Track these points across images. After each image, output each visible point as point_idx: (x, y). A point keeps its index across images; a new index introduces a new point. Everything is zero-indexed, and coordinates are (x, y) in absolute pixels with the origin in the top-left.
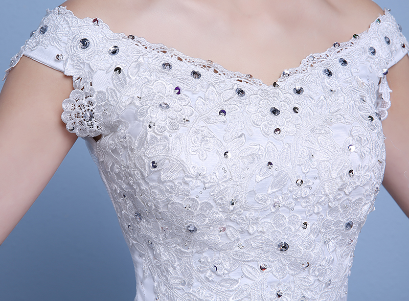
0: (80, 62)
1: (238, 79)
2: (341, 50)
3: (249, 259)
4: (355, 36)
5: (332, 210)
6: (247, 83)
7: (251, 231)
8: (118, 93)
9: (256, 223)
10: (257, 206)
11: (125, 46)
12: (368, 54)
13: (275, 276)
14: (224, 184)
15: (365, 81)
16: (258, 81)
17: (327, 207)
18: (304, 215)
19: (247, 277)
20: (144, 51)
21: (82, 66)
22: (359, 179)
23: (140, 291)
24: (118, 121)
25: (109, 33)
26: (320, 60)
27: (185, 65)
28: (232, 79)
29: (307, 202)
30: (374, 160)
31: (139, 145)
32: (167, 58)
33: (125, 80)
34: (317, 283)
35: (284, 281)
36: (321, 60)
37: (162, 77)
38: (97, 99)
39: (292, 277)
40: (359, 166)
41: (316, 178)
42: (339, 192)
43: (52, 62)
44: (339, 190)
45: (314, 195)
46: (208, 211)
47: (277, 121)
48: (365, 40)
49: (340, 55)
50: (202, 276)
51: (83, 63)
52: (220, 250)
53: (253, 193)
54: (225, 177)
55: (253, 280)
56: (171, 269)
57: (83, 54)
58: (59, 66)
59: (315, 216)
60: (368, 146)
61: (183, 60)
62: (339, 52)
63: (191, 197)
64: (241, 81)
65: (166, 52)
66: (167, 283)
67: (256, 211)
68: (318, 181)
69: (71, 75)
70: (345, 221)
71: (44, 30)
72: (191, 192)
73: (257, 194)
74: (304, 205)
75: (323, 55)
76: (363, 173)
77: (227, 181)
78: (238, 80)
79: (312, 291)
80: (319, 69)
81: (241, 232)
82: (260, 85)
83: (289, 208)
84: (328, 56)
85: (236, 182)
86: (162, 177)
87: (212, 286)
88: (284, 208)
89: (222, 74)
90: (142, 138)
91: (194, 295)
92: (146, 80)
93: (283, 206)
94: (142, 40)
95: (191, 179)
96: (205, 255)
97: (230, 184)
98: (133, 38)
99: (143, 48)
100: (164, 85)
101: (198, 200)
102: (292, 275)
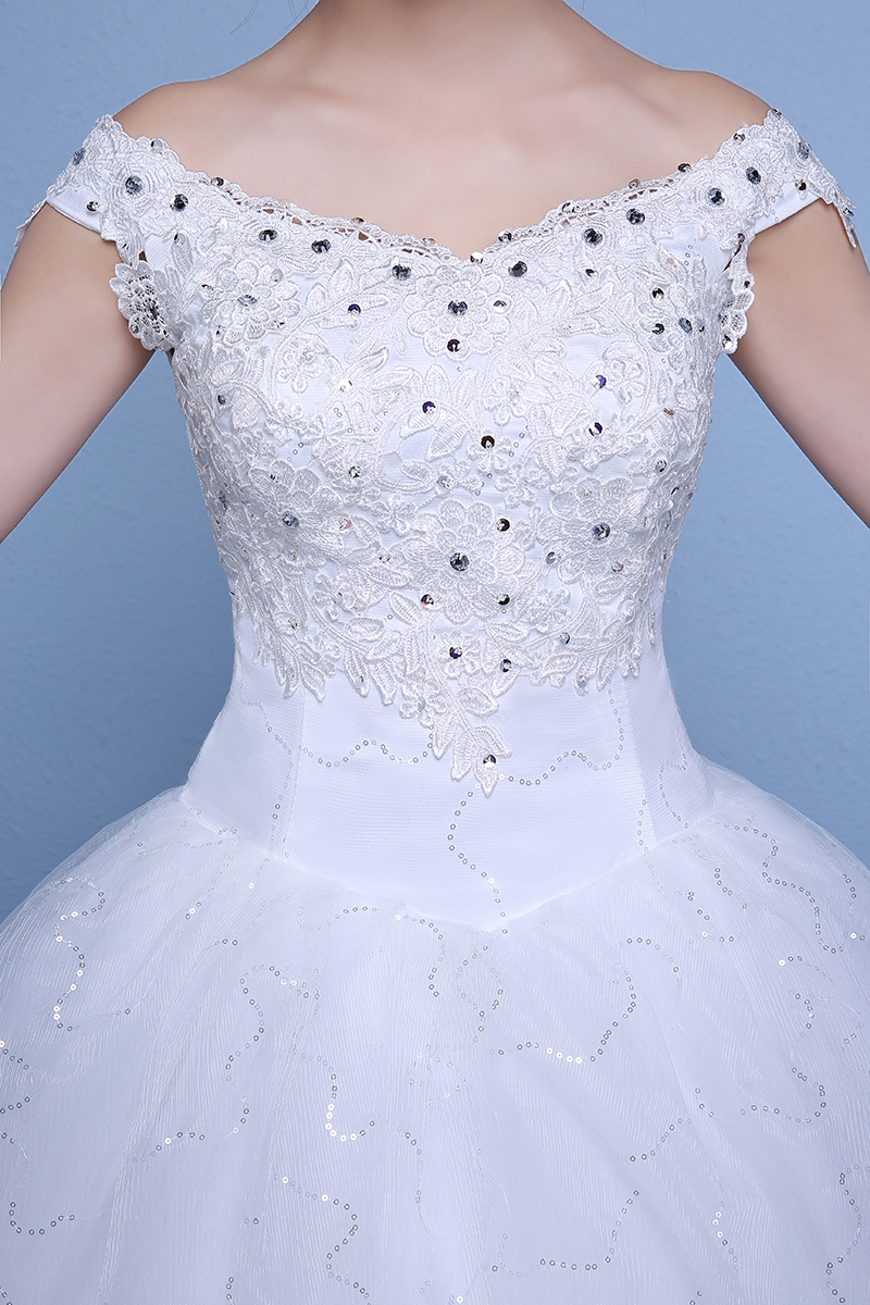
0: (124, 219)
1: (405, 247)
2: (641, 193)
3: (399, 584)
4: (681, 168)
5: (560, 498)
6: (421, 254)
7: (399, 529)
8: (181, 276)
9: (410, 517)
10: (408, 484)
11: (202, 197)
12: (705, 202)
13: (448, 618)
14: (335, 437)
15: (679, 256)
16: (444, 251)
17: (548, 492)
18: (502, 505)
19: (399, 618)
20: (235, 208)
21: (128, 224)
22: (614, 443)
23: (239, 652)
24: (182, 324)
25: (177, 170)
26: (587, 212)
27: (306, 232)
28: (393, 248)
29: (506, 480)
30: (655, 407)
31: (203, 365)
32: (270, 222)
33: (190, 256)
34: (535, 637)
35: (466, 630)
36: (590, 212)
37: (253, 254)
38: (155, 282)
39: (481, 623)
40: (615, 416)
41: (522, 436)
42: (571, 465)
43: (81, 215)
44: (570, 459)
45: (520, 467)
46: (311, 487)
47: (457, 327)
48: (701, 178)
49: (633, 204)
50: (321, 611)
51: (128, 220)
52: (347, 564)
53: (393, 457)
54: (340, 424)
55: (407, 623)
56: (276, 600)
57: (129, 202)
58: (94, 222)
59: (523, 509)
60: (642, 380)
61: (304, 222)
62: (635, 196)
63: (279, 460)
64: (410, 251)
65: (273, 211)
66: (272, 627)
67: (407, 492)
68: (526, 441)
69: (113, 239)
70: (593, 522)
71: (79, 157)
72: (279, 450)
73: (405, 460)
74: (500, 485)
75: (599, 203)
76: (624, 430)
77: (342, 432)
78: (405, 250)
79: (525, 651)
80: (577, 232)
81: (383, 531)
82: (447, 258)
83: (470, 490)
84: (607, 205)
85: (361, 435)
86: (236, 423)
87: (339, 631)
88: (460, 490)
89: (375, 241)
90: (205, 352)
91: (309, 647)
92: (225, 259)
93: (459, 485)
94: (234, 188)
95: (276, 427)
96: (321, 572)
97: (348, 438)
98: (221, 182)
99: (235, 202)
100: (254, 265)
101: (291, 465)
102: (480, 618)
